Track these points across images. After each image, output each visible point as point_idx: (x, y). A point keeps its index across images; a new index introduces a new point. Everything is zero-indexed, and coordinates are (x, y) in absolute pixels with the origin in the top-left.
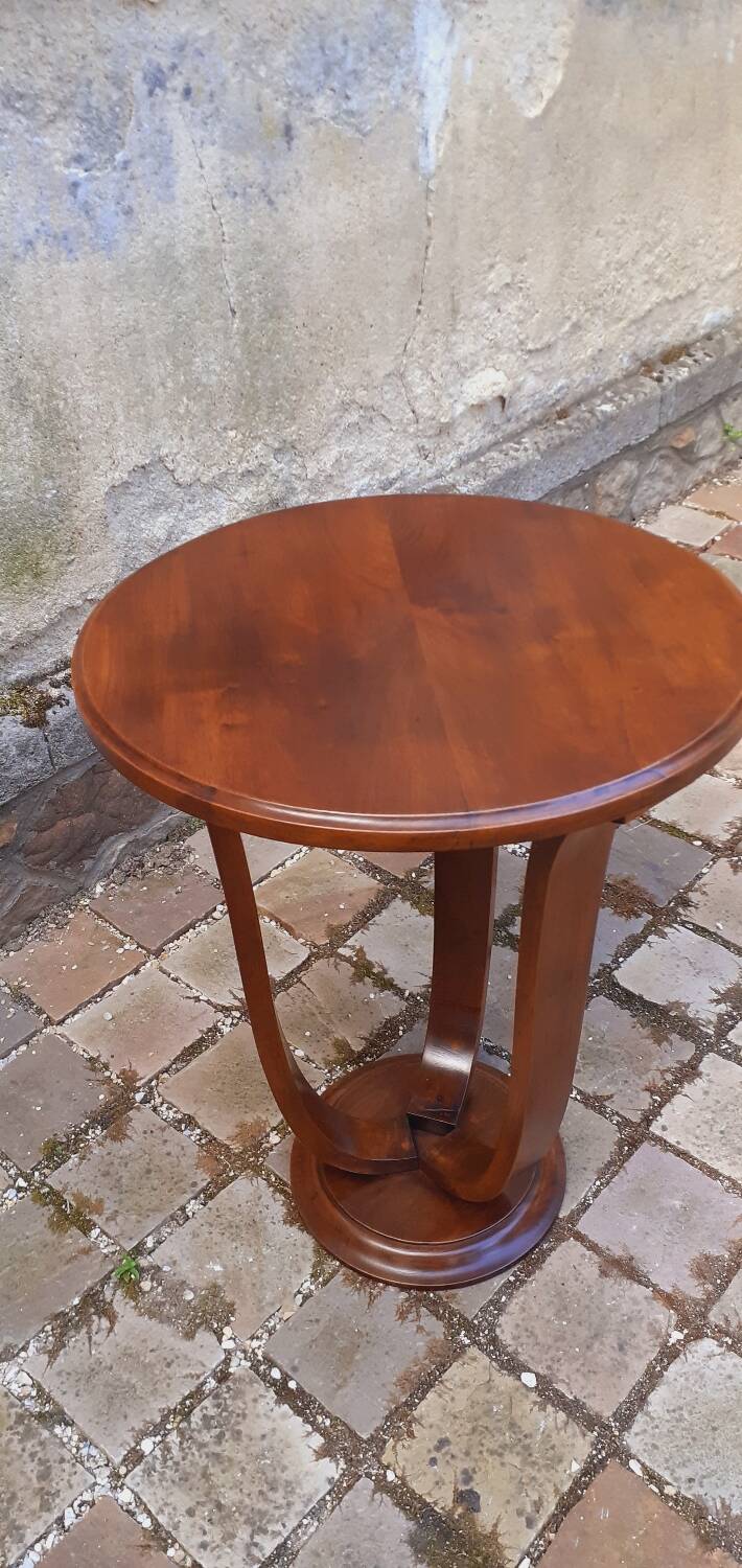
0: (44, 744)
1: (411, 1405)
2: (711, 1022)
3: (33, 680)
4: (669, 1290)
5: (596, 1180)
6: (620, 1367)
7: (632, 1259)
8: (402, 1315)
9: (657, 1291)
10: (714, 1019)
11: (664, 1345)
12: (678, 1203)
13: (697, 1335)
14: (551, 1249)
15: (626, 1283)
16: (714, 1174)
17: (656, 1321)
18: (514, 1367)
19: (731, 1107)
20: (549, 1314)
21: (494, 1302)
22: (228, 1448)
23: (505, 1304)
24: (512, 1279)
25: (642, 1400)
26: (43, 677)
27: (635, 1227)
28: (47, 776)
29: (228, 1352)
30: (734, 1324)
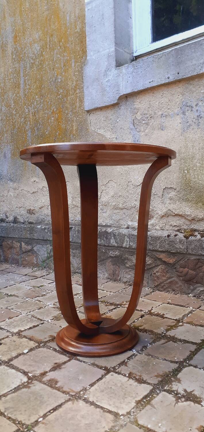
0: (185, 243)
1: (27, 338)
2: (171, 388)
3: (195, 230)
4: (47, 374)
5: (91, 363)
6: (24, 365)
7: (60, 369)
8: (51, 336)
9: (47, 372)
10: (174, 389)
11: (28, 372)
12: (80, 378)
13: (29, 378)
14: (66, 356)
15: (52, 367)
16: (92, 385)
17: (37, 372)
18: (31, 350)
19: (124, 390)
20: (45, 355)
21: (51, 347)
22: (26, 321)
23: (50, 349)
24: (57, 350)
25: (13, 368)
26: (198, 231)
27: (71, 370)
28: (184, 252)
29: (48, 321)
30: (30, 385)
